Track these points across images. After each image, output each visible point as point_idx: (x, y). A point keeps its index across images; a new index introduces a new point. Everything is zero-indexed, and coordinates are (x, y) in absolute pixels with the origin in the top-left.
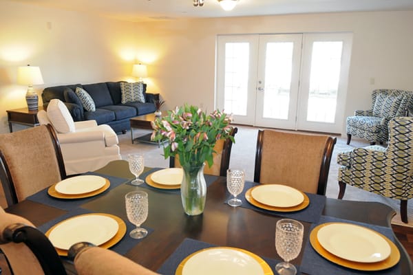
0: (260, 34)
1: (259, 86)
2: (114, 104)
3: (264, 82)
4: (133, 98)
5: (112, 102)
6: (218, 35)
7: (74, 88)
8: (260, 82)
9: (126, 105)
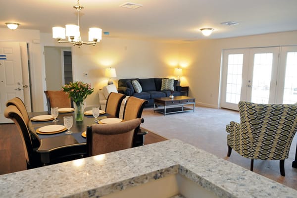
0: (250, 48)
1: (249, 84)
2: (157, 91)
3: (252, 81)
4: (167, 88)
5: (155, 89)
6: (224, 50)
7: (132, 80)
8: (249, 81)
9: (162, 91)
